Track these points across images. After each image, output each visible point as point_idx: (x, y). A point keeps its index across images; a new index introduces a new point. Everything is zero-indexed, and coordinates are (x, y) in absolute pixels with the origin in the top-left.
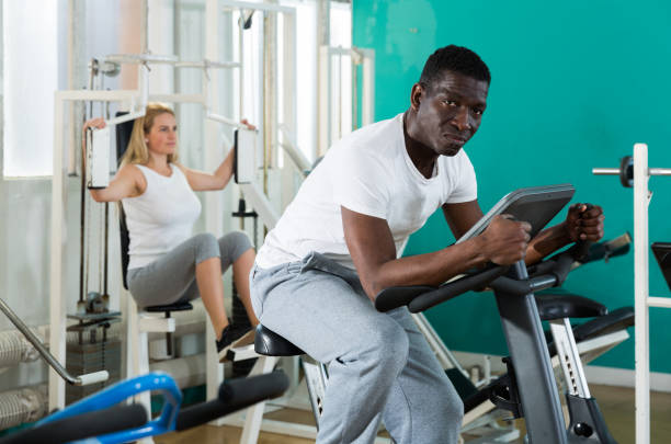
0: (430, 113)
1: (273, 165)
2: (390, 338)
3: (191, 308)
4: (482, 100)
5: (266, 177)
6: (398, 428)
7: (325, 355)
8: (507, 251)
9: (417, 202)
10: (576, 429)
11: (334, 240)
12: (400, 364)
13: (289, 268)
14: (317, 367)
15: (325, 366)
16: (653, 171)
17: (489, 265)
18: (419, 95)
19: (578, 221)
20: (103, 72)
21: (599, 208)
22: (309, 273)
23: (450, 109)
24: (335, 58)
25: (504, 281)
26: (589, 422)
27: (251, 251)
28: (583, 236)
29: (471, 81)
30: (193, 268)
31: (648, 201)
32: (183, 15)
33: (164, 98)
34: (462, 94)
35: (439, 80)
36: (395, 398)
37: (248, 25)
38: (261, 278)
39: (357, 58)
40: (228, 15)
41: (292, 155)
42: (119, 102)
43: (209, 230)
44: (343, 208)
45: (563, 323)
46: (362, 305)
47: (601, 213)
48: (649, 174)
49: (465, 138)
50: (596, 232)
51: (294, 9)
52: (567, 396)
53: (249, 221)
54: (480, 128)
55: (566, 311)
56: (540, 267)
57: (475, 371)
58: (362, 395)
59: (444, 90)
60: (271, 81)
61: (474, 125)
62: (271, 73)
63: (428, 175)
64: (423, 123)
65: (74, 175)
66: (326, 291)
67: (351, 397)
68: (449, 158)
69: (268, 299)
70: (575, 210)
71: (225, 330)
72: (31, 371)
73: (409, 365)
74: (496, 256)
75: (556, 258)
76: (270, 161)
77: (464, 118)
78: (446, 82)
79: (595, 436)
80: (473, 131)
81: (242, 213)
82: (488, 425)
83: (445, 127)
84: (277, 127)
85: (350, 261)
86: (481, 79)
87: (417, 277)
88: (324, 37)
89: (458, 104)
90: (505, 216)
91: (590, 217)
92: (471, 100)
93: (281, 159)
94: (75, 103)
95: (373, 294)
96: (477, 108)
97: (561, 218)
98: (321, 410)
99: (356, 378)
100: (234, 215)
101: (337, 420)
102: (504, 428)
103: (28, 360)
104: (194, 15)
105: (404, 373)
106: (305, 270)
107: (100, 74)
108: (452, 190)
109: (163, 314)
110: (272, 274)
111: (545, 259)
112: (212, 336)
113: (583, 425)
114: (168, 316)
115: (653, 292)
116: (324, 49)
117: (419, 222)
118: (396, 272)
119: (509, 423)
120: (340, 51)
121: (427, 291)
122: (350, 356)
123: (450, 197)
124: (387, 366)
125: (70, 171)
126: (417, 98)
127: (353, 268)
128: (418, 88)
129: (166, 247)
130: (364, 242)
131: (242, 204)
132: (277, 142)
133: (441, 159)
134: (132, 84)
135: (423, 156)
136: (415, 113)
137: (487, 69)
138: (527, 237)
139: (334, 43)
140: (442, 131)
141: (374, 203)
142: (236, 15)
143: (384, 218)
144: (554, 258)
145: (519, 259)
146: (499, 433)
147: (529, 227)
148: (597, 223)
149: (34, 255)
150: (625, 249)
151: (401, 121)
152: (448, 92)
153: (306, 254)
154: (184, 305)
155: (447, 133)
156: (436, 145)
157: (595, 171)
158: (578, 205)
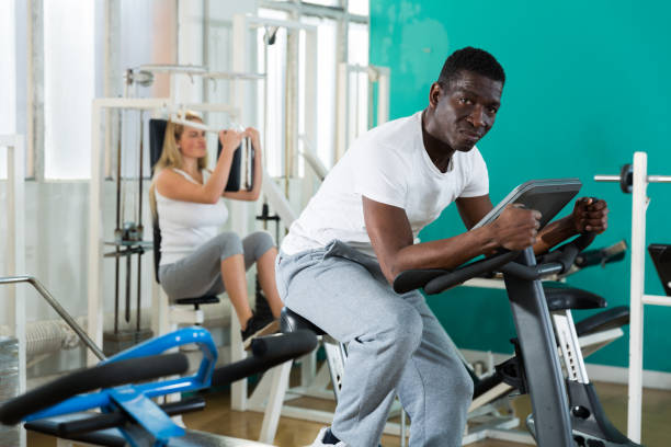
0: (447, 111)
1: (294, 174)
2: (405, 319)
3: (218, 301)
4: (497, 99)
5: (287, 184)
6: (411, 405)
7: (344, 335)
8: (518, 236)
9: (432, 195)
10: (574, 411)
11: (355, 228)
12: (415, 345)
13: (313, 254)
14: (337, 348)
15: (344, 345)
16: (652, 179)
17: (501, 250)
18: (437, 94)
19: (584, 214)
20: (138, 82)
21: (603, 202)
22: (331, 260)
23: (466, 107)
24: (353, 75)
25: (514, 266)
26: (587, 405)
27: (274, 250)
28: (588, 228)
29: (486, 80)
30: (218, 264)
31: (646, 207)
32: (212, 30)
33: (194, 107)
34: (477, 92)
35: (456, 79)
36: (409, 375)
37: (272, 41)
38: (287, 263)
39: (374, 76)
40: (253, 31)
41: (313, 164)
42: (152, 110)
43: (234, 229)
44: (364, 198)
45: (565, 315)
46: (380, 289)
47: (605, 206)
48: (647, 181)
49: (480, 134)
50: (601, 224)
51: (316, 27)
52: (567, 381)
53: (272, 224)
54: (495, 125)
55: (568, 303)
56: (547, 257)
57: (479, 366)
58: (379, 372)
59: (461, 89)
60: (293, 96)
61: (488, 122)
62: (293, 89)
63: (444, 170)
64: (441, 120)
65: (110, 179)
66: (347, 277)
67: (368, 374)
68: (463, 154)
69: (293, 283)
70: (582, 204)
71: (249, 322)
72: (70, 358)
73: (422, 345)
74: (508, 241)
75: (561, 249)
76: (291, 170)
77: (479, 115)
78: (463, 82)
79: (592, 418)
80: (487, 128)
81: (265, 216)
82: (490, 414)
83: (461, 123)
84: (298, 137)
85: (371, 249)
86: (496, 79)
87: (432, 261)
88: (343, 55)
89: (474, 103)
90: (517, 205)
91: (594, 210)
92: (486, 99)
93: (301, 169)
94: (111, 110)
95: (391, 276)
96: (492, 107)
97: (568, 210)
98: (340, 386)
99: (372, 357)
100: (258, 218)
101: (355, 395)
102: (505, 417)
103: (68, 347)
104: (222, 32)
105: (418, 353)
106: (328, 257)
107: (134, 84)
108: (465, 185)
109: (192, 307)
110: (296, 260)
111: (552, 250)
112: (237, 327)
113: (581, 408)
114: (197, 308)
115: (648, 291)
116: (343, 67)
117: (435, 214)
118: (413, 257)
119: (510, 412)
120: (358, 69)
121: (442, 274)
122: (368, 336)
123: (464, 191)
124: (402, 345)
125: (107, 176)
126: (435, 97)
127: (374, 255)
128: (436, 87)
129: (192, 245)
130: (383, 229)
131: (265, 208)
132: (298, 152)
133: (457, 156)
134: (165, 92)
135: (439, 151)
136: (433, 110)
137: (502, 70)
138: (537, 224)
139: (352, 61)
140: (459, 127)
141: (392, 193)
142: (261, 32)
143: (402, 207)
144: (560, 249)
145: (529, 245)
146: (500, 421)
147: (539, 215)
148: (602, 216)
149: (73, 252)
150: (621, 256)
151: (420, 117)
152: (464, 91)
153: (328, 242)
154: (210, 298)
155: (462, 129)
156: (451, 141)
157: (597, 178)
158: (584, 199)
